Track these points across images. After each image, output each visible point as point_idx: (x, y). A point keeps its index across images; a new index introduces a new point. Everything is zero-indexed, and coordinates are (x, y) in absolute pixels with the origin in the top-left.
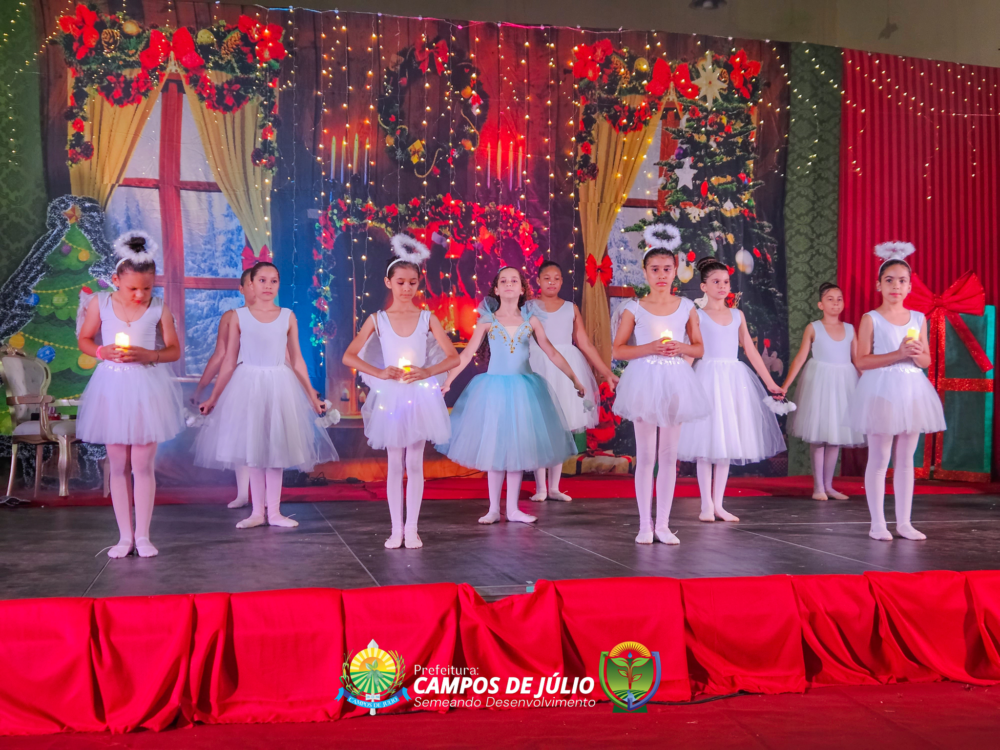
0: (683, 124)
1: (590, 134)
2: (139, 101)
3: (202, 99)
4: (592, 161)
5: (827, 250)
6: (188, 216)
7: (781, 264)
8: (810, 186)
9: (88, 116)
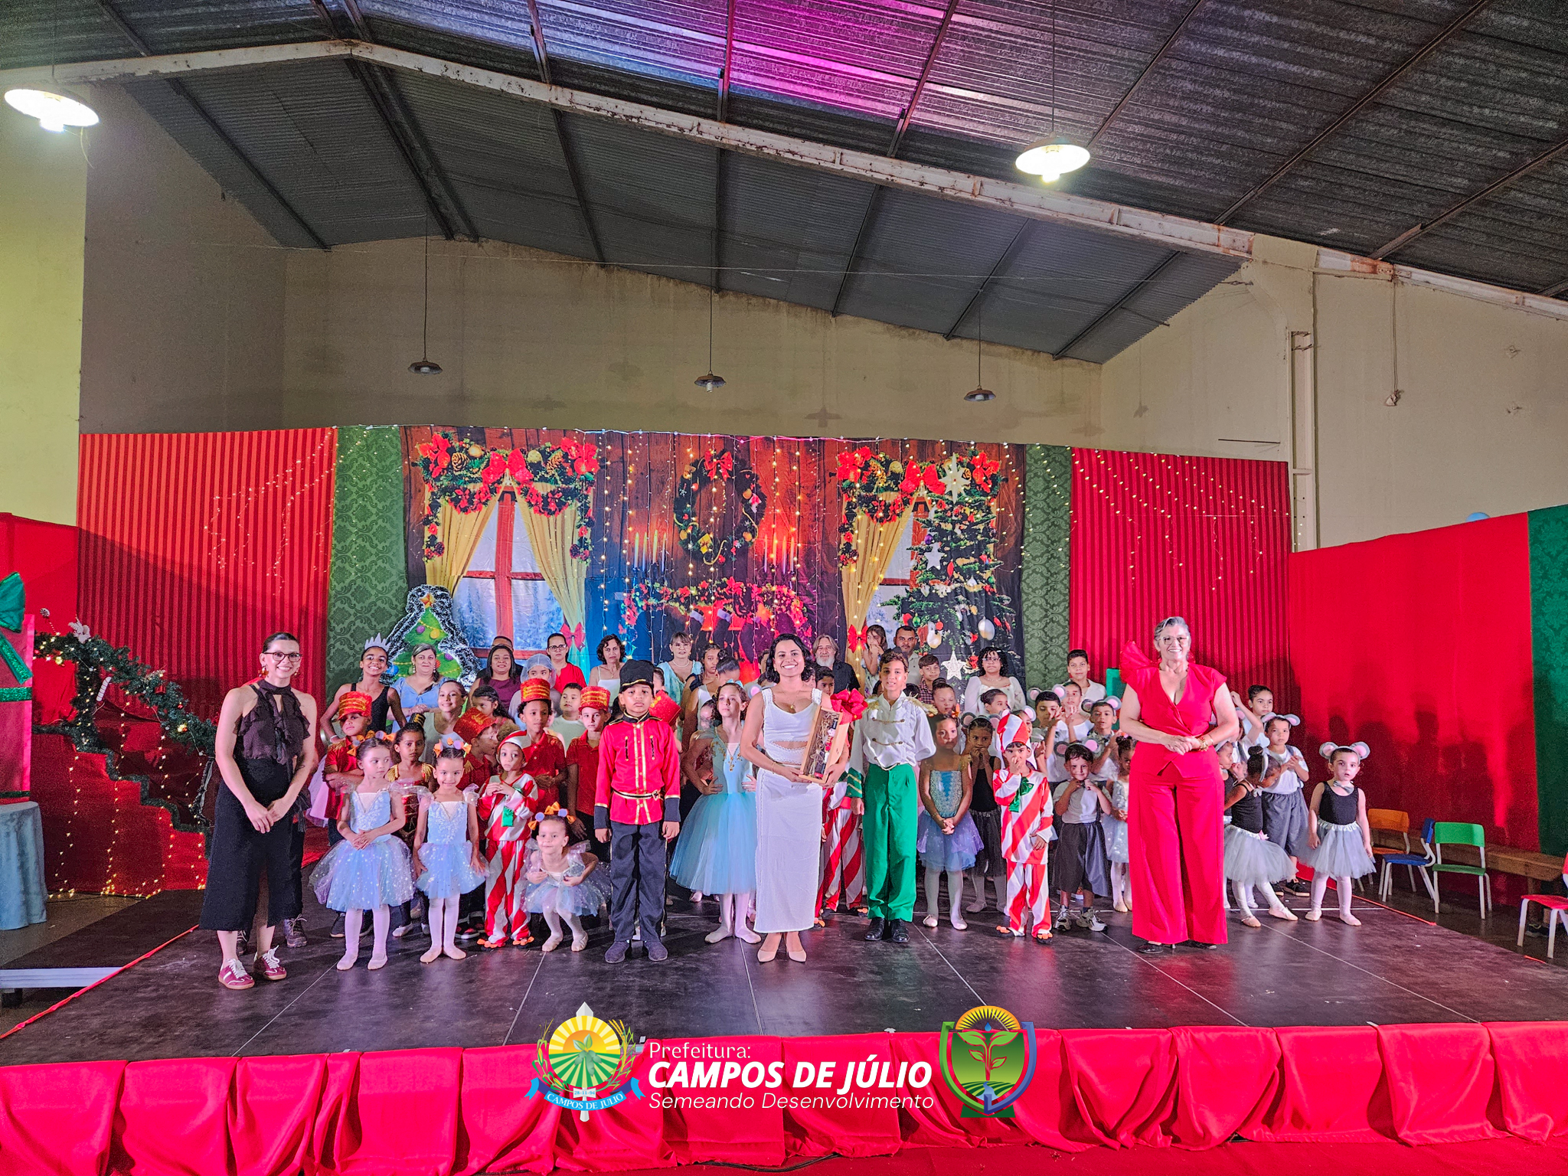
0: (932, 516)
1: (851, 526)
2: (480, 509)
3: (531, 505)
4: (853, 548)
5: (1060, 618)
6: (517, 601)
7: (1019, 631)
8: (1044, 565)
9: (440, 521)
